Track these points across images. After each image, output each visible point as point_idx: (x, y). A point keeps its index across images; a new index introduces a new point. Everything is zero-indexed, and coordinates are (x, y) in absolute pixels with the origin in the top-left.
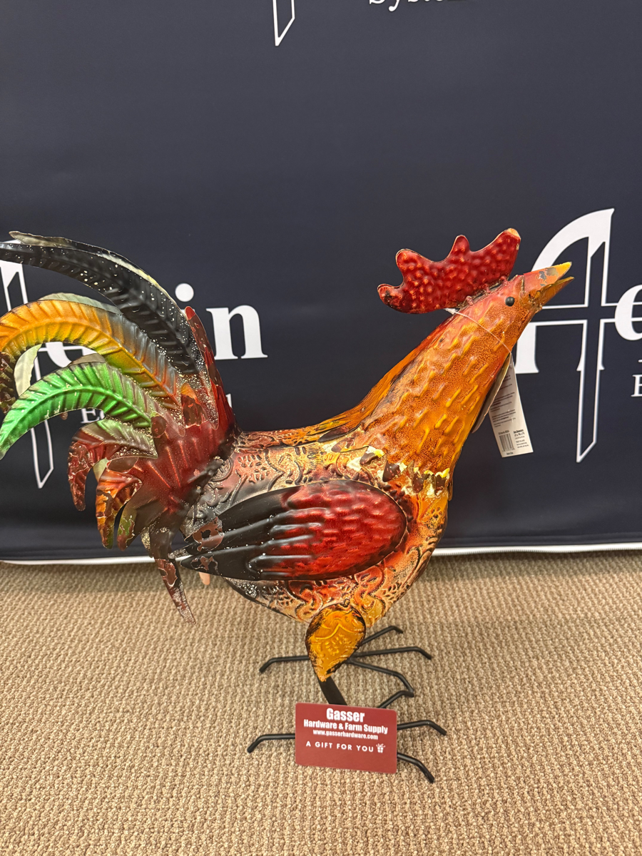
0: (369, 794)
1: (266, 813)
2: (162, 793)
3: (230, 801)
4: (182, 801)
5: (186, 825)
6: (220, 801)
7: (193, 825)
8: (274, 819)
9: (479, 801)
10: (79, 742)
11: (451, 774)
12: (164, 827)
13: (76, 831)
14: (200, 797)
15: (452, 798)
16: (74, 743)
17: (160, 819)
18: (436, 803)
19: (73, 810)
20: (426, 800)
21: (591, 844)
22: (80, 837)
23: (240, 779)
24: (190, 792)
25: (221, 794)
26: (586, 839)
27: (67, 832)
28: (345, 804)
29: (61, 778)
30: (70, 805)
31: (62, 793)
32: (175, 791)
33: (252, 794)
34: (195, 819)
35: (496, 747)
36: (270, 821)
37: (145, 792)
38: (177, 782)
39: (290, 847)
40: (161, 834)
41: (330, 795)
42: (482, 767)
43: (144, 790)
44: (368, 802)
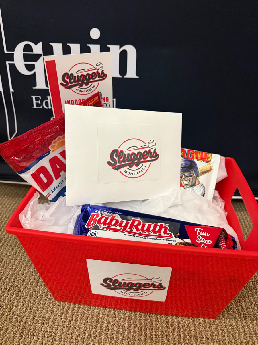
0: (182, 330)
1: (125, 336)
2: (67, 317)
3: (104, 326)
4: (78, 323)
5: (80, 339)
6: (99, 326)
7: (84, 339)
8: (129, 340)
9: (245, 340)
10: (23, 281)
11: (228, 322)
12: (67, 338)
13: (18, 336)
14: (88, 322)
15: (229, 337)
16: (21, 282)
17: (65, 333)
18: (220, 339)
19: (17, 322)
20: (215, 337)
22: (20, 340)
23: (110, 313)
24: (82, 318)
25: (99, 321)
27: (13, 336)
28: (169, 334)
29: (11, 302)
30: (16, 318)
31: (12, 311)
32: (74, 317)
33: (117, 323)
34: (85, 335)
35: (251, 308)
36: (127, 341)
37: (58, 315)
38: (75, 311)
40: (65, 342)
41: (160, 328)
42: (245, 320)
43: (57, 314)
44: (182, 335)
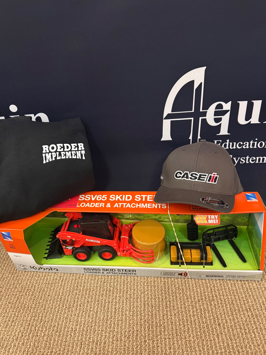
0: (86, 326)
1: (46, 333)
2: (8, 324)
3: (33, 328)
4: (16, 327)
5: (15, 338)
6: (29, 328)
7: (18, 338)
9: (128, 330)
11: (120, 318)
12: (7, 338)
14: (22, 326)
15: (118, 328)
17: (6, 335)
18: (111, 330)
20: (108, 329)
21: (166, 350)
23: (39, 318)
24: (19, 323)
25: (30, 325)
26: (165, 348)
28: (76, 330)
32: (13, 323)
33: (42, 325)
34: (19, 335)
35: (140, 306)
36: (46, 337)
37: (2, 323)
38: (15, 319)
39: (52, 349)
40: (5, 342)
41: (71, 326)
42: (132, 315)
44: (85, 330)
